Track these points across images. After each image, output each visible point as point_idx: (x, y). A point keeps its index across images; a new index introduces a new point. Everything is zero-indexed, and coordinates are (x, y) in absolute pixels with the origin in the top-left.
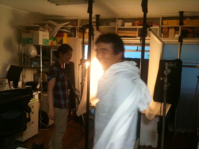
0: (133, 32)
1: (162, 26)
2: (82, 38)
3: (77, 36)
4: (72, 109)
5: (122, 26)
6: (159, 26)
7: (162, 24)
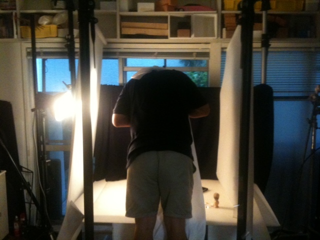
0: (158, 25)
1: (223, 12)
2: (30, 40)
3: (15, 36)
4: (17, 217)
5: (130, 10)
6: (217, 13)
7: (223, 8)
